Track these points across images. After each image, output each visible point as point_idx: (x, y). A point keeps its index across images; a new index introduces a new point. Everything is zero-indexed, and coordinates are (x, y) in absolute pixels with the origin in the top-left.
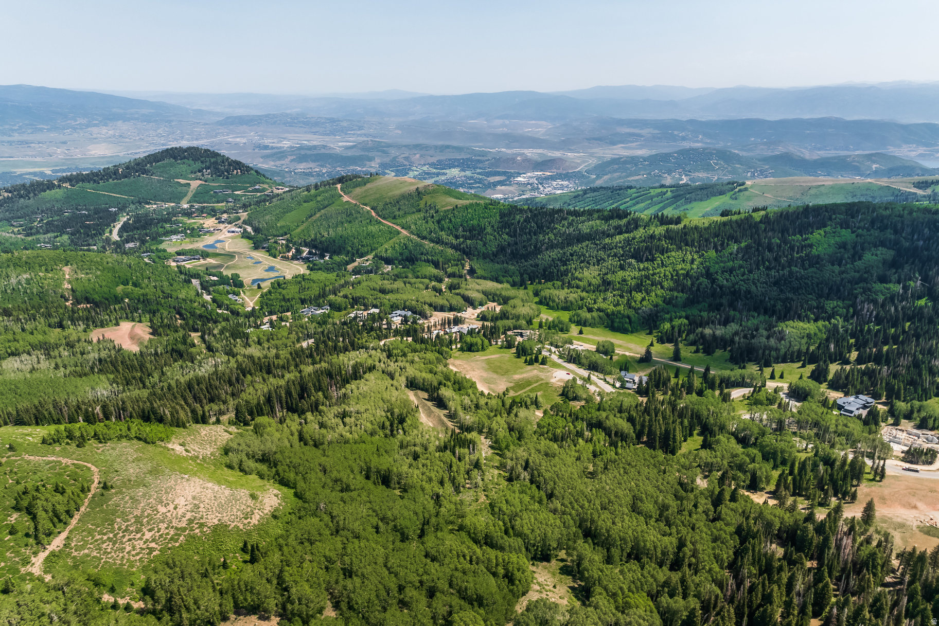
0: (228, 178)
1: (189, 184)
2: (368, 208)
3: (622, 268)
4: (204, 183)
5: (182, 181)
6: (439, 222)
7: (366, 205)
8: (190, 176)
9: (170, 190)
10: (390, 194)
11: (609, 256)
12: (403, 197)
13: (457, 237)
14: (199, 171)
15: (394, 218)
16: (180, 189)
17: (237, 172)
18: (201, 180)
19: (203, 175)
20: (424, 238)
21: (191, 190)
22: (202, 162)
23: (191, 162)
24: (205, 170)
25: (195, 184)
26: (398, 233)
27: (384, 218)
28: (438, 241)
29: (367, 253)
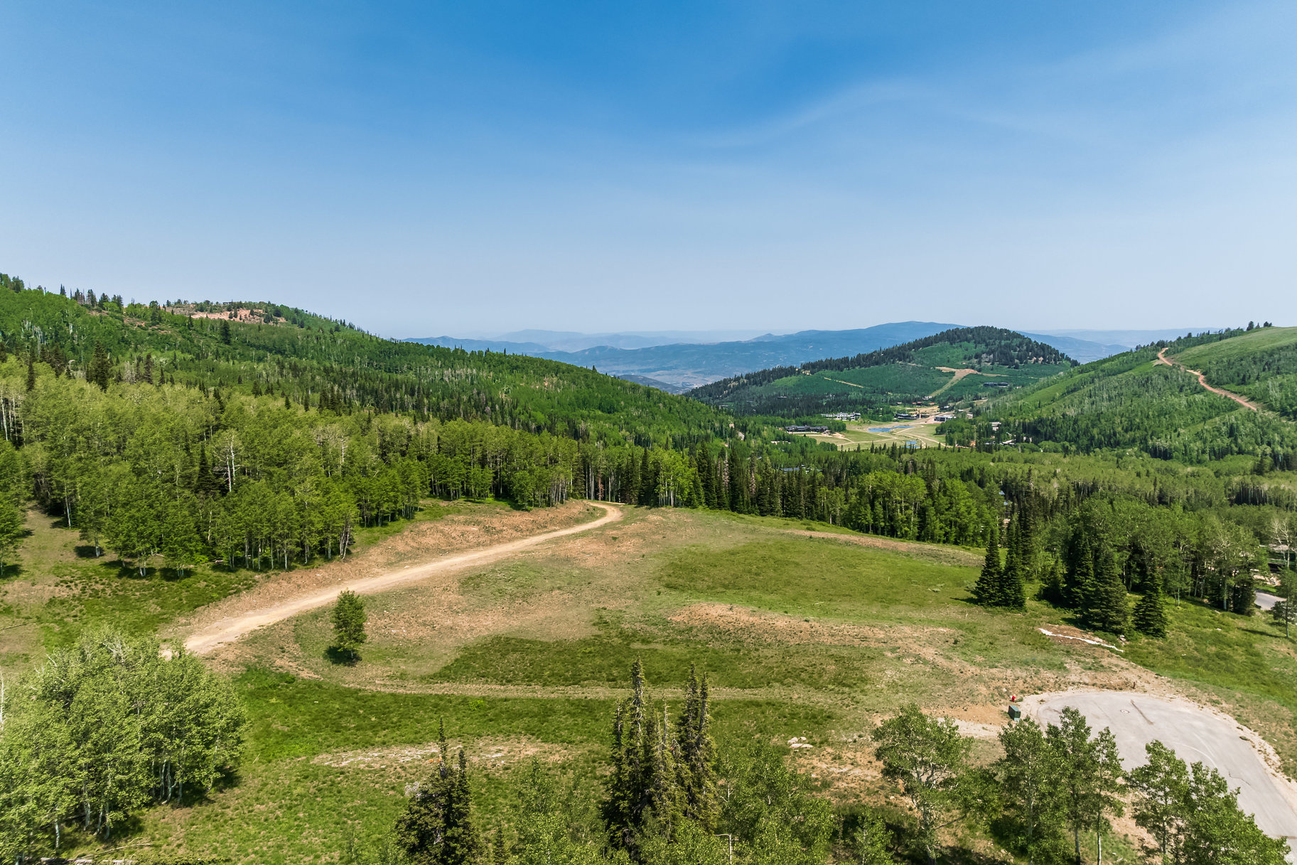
0: (1017, 367)
1: (953, 373)
2: (1196, 373)
4: (976, 372)
5: (945, 369)
7: (1194, 367)
8: (960, 363)
9: (923, 379)
14: (976, 357)
16: (937, 379)
17: (1037, 361)
18: (973, 368)
19: (979, 363)
21: (952, 381)
22: (987, 345)
23: (972, 345)
24: (984, 355)
25: (960, 374)
26: (1235, 408)
27: (1218, 384)
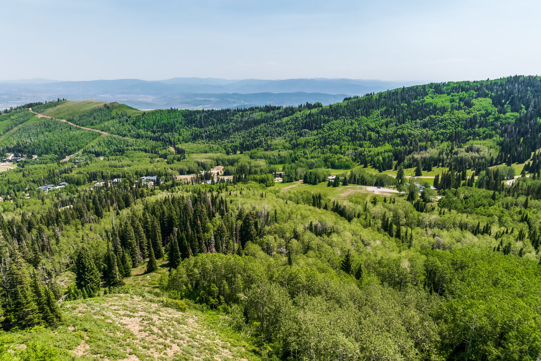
2: (65, 121)
3: (301, 135)
6: (134, 124)
7: (61, 118)
10: (81, 110)
11: (285, 129)
12: (95, 110)
13: (154, 132)
15: (92, 124)
20: (124, 136)
26: (100, 134)
27: (83, 126)
28: (138, 136)
29: (75, 151)
